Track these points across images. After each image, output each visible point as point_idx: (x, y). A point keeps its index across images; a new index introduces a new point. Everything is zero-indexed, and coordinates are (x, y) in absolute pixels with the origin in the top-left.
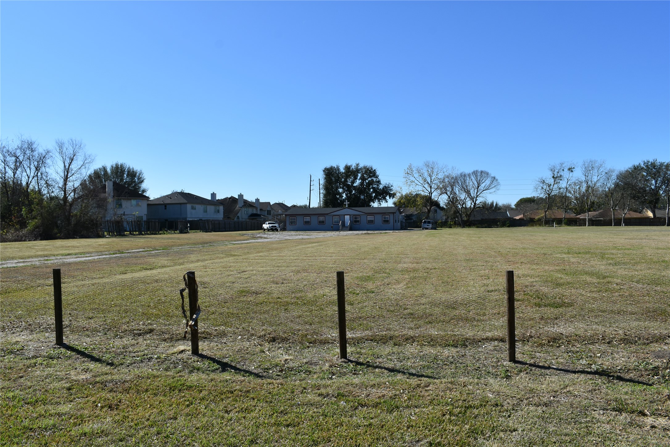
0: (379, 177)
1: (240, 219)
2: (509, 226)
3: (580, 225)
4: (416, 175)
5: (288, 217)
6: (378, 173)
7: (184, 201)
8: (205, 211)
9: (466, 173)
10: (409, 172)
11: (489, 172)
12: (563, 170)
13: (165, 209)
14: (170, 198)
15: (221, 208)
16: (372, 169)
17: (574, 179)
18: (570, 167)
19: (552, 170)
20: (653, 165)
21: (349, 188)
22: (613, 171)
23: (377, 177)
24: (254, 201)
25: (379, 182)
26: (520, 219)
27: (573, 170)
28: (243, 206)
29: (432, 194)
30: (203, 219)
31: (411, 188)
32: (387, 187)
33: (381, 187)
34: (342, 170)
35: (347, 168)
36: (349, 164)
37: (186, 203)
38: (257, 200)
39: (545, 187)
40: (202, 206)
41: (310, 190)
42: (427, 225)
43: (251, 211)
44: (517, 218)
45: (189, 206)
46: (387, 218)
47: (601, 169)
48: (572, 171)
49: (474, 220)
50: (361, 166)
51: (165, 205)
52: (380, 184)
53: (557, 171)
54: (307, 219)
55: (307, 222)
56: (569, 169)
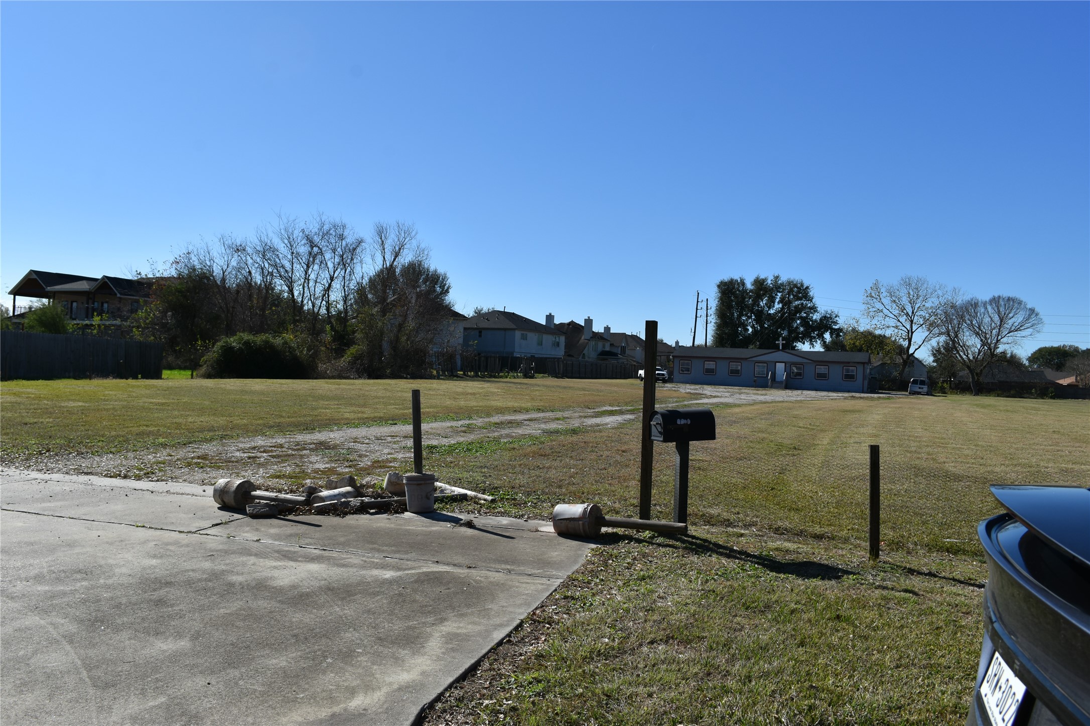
0: (814, 300)
1: (587, 359)
2: (1053, 398)
4: (886, 301)
5: (677, 361)
6: (811, 294)
7: (509, 325)
8: (540, 343)
9: (980, 300)
10: (874, 294)
13: (480, 336)
14: (487, 319)
15: (562, 339)
16: (802, 285)
21: (761, 316)
23: (811, 300)
24: (602, 331)
25: (814, 309)
28: (591, 338)
29: (912, 333)
30: (536, 356)
31: (875, 321)
32: (828, 318)
33: (816, 317)
34: (749, 286)
35: (760, 283)
36: (762, 277)
37: (514, 329)
38: (607, 329)
40: (537, 334)
41: (696, 317)
42: (919, 388)
43: (600, 346)
44: (1065, 382)
45: (518, 334)
46: (853, 371)
49: (992, 383)
50: (783, 279)
51: (480, 331)
52: (816, 311)
54: (710, 365)
55: (709, 371)
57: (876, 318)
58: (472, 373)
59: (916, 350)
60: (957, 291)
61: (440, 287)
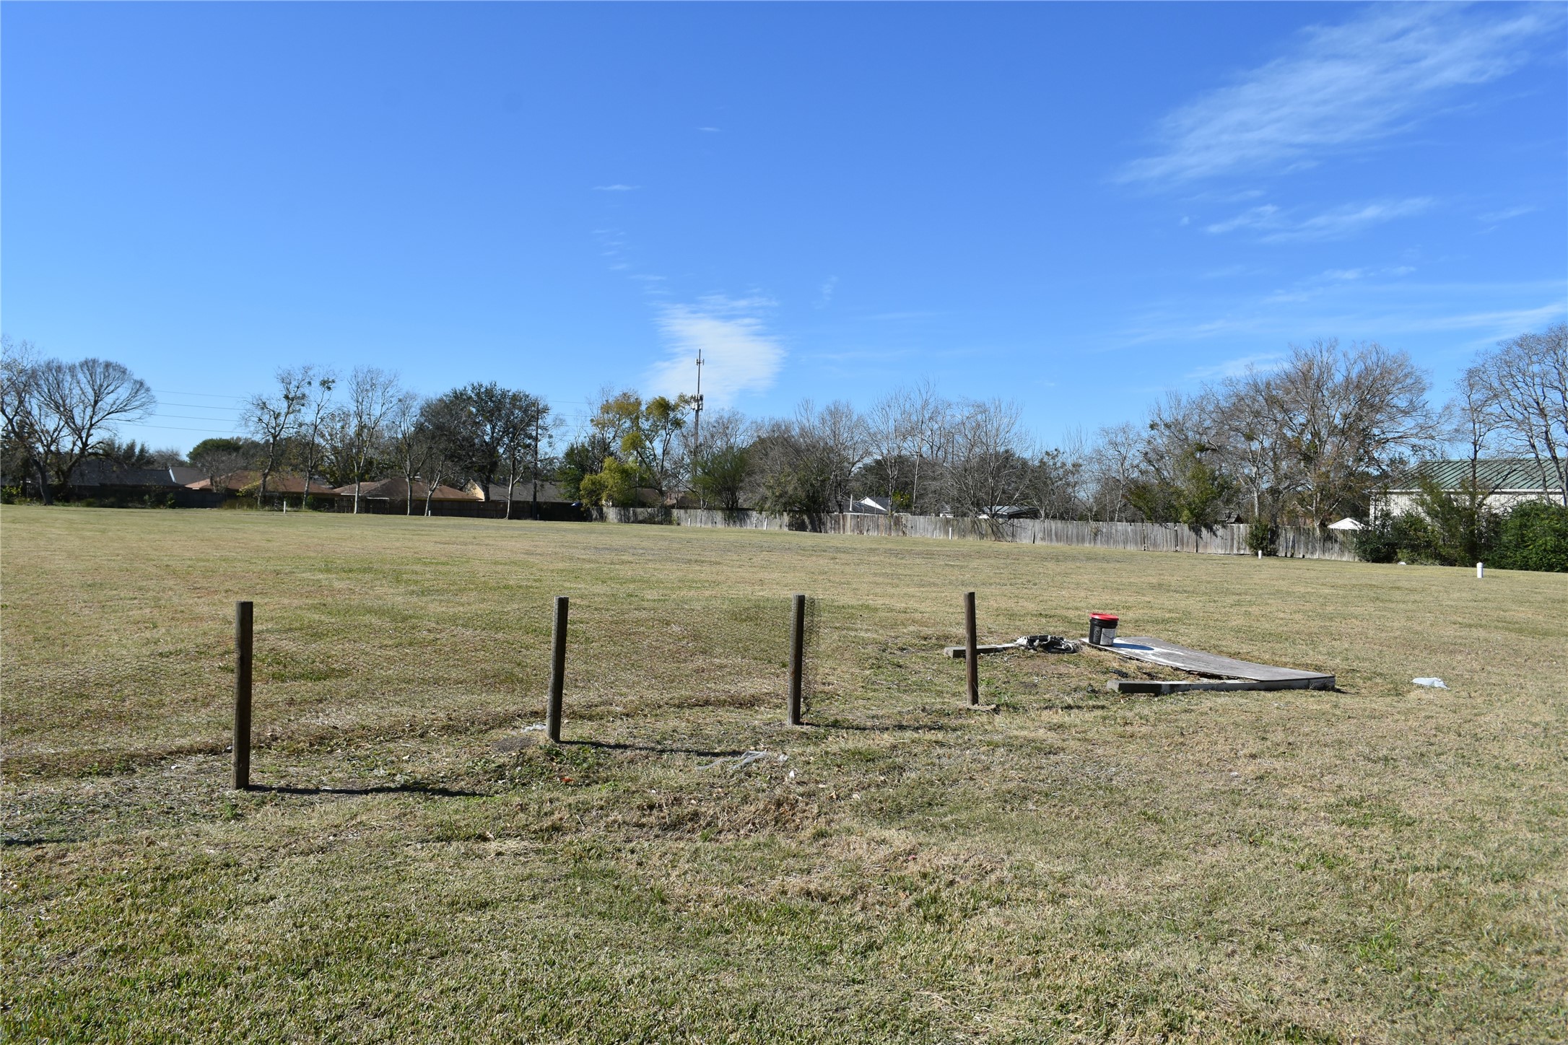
2: (173, 506)
3: (341, 510)
9: (64, 363)
11: (129, 367)
12: (310, 383)
17: (332, 406)
18: (326, 379)
19: (285, 381)
20: (490, 393)
22: (413, 398)
26: (202, 490)
27: (332, 386)
39: (266, 418)
44: (196, 486)
47: (391, 391)
48: (329, 388)
49: (80, 487)
53: (294, 383)
56: (324, 383)
60: (28, 347)
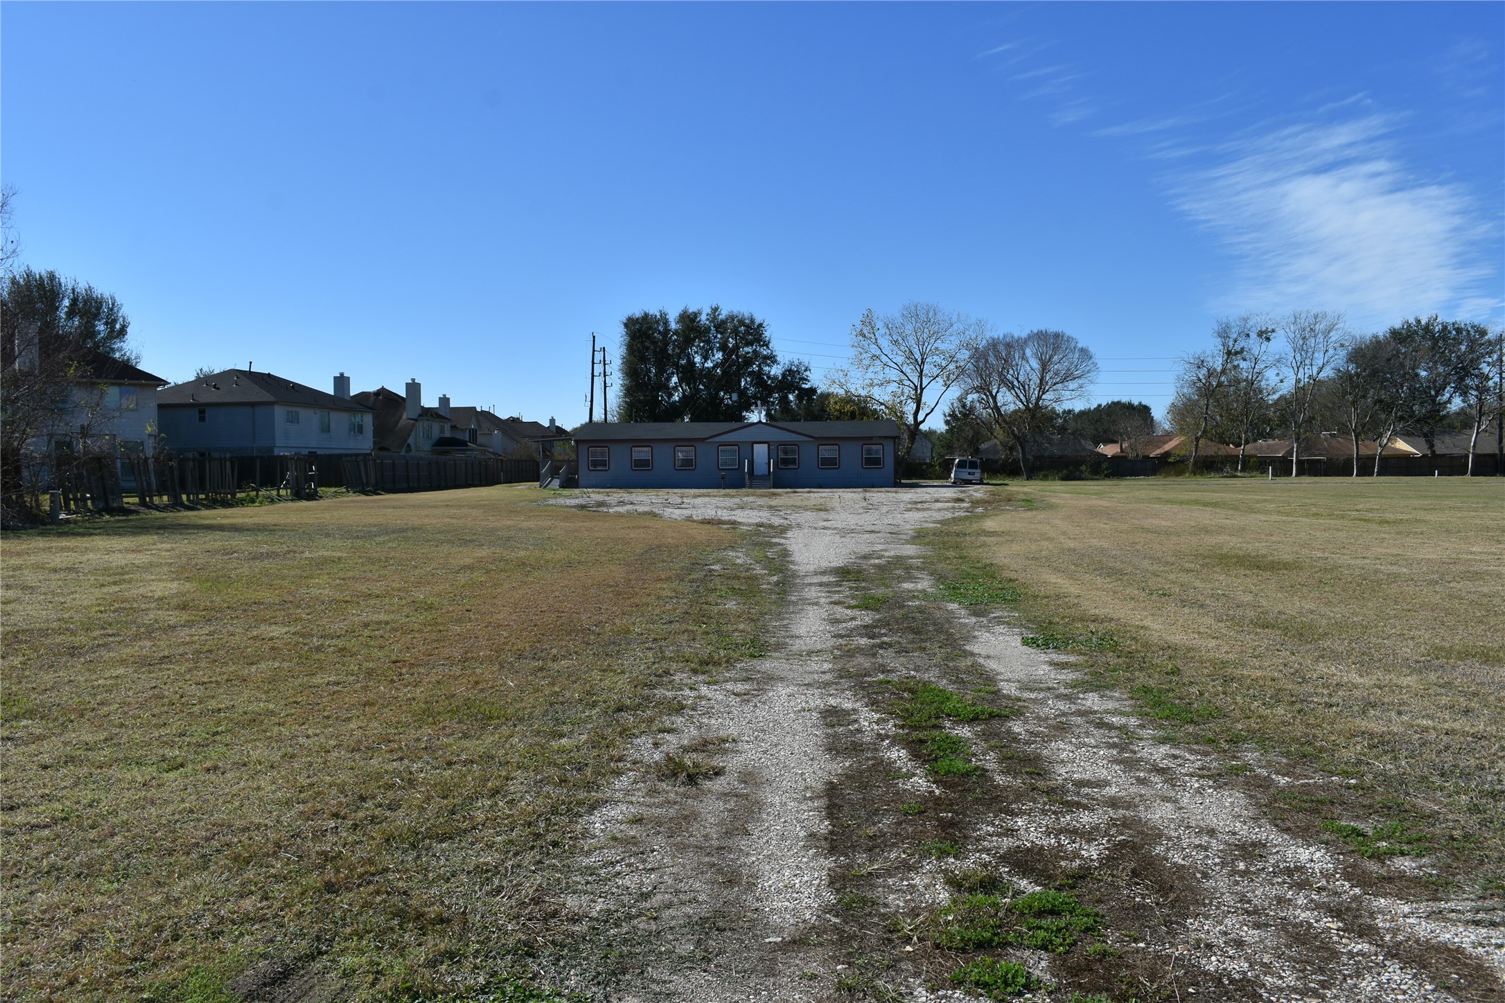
0: (771, 346)
1: (413, 453)
2: (1107, 476)
4: (884, 342)
5: (583, 448)
6: (767, 334)
7: (263, 396)
8: (326, 429)
9: (1014, 337)
10: (866, 331)
12: (1248, 335)
13: (202, 419)
14: (214, 386)
15: (368, 420)
16: (752, 321)
17: (1270, 359)
18: (1264, 329)
19: (1223, 334)
21: (689, 373)
23: (767, 345)
24: (437, 405)
25: (772, 359)
26: (1115, 456)
27: (1270, 335)
28: (420, 415)
29: (922, 389)
30: (320, 452)
32: (794, 372)
33: (776, 371)
34: (673, 324)
35: (689, 320)
36: (692, 309)
37: (271, 404)
38: (444, 401)
40: (317, 411)
41: (593, 376)
42: (969, 474)
43: (436, 430)
45: (280, 412)
46: (877, 452)
47: (1334, 336)
48: (1268, 339)
50: (724, 312)
51: (202, 410)
52: (775, 362)
53: (1233, 336)
54: (642, 453)
55: (642, 464)
56: (1260, 334)
57: (871, 369)
58: (165, 498)
59: (927, 415)
60: (983, 323)
61: (106, 323)
